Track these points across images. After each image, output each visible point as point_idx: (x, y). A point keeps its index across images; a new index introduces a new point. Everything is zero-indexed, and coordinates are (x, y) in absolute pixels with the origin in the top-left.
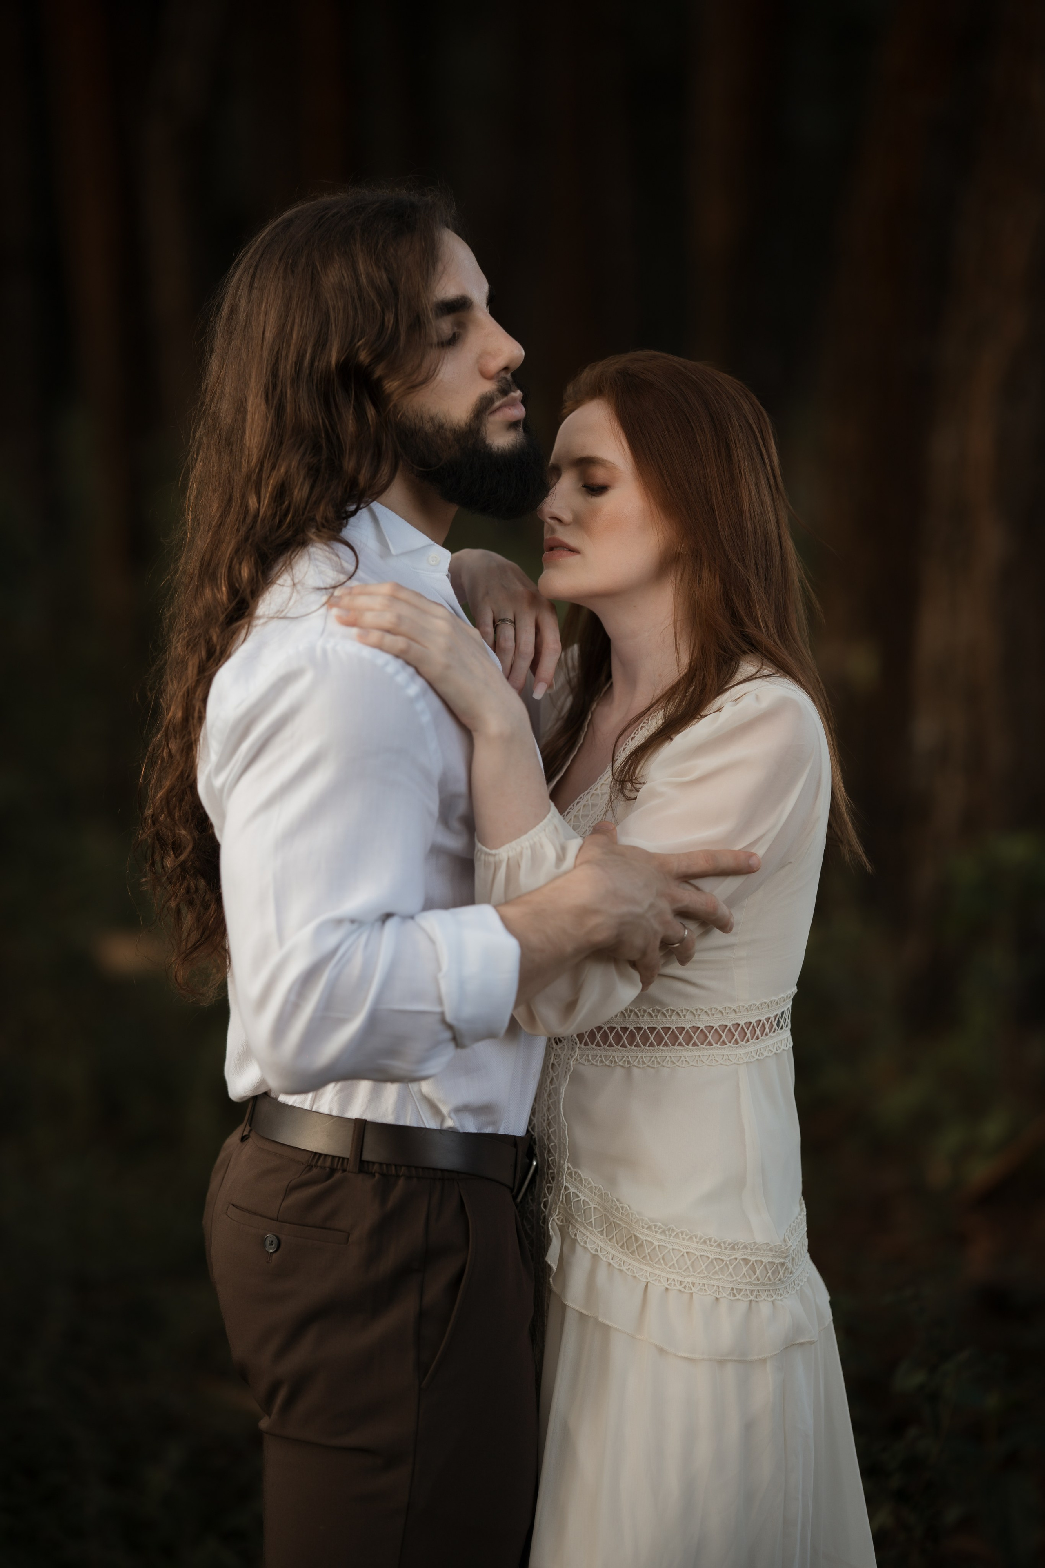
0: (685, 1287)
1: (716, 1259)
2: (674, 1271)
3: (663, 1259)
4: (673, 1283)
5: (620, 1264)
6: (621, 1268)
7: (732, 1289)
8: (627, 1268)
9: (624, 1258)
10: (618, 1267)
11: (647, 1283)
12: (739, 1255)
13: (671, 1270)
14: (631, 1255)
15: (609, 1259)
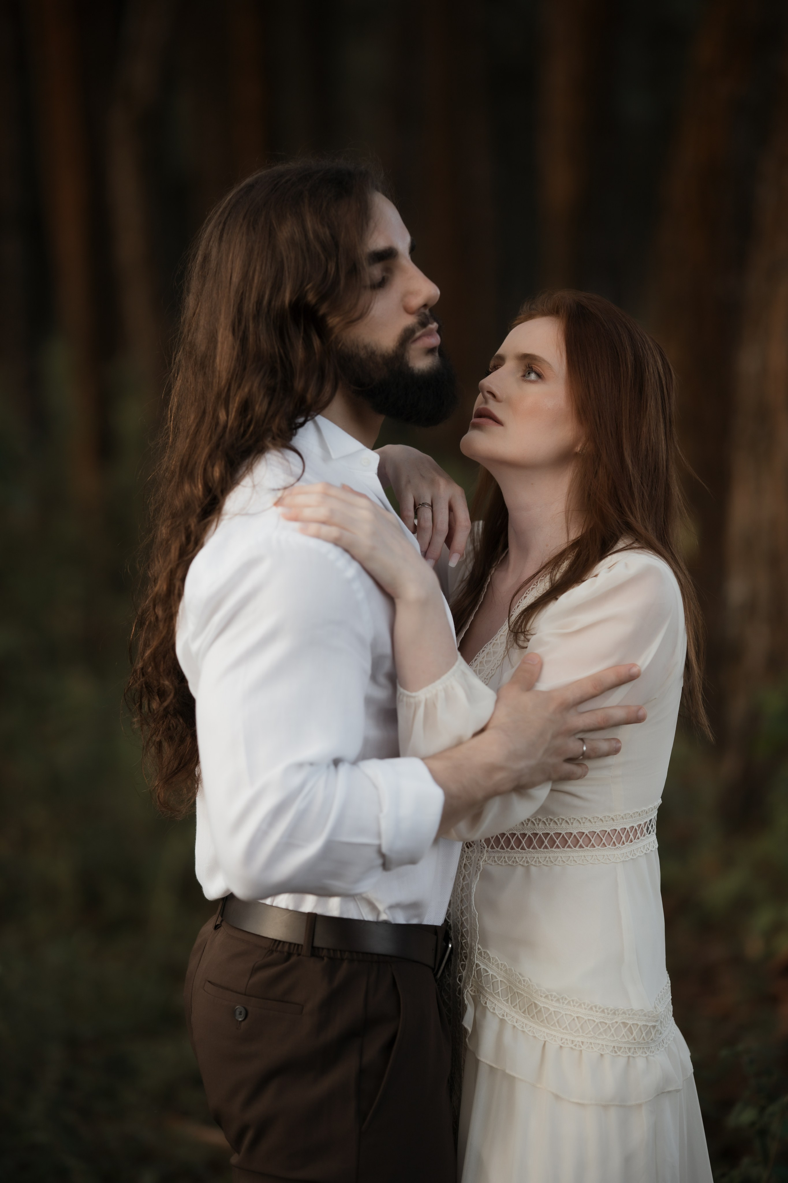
0: (575, 1046)
1: (600, 1022)
2: (567, 1032)
3: (558, 1022)
4: (566, 1042)
5: (523, 1026)
6: (524, 1030)
7: (614, 1047)
8: (529, 1030)
9: (526, 1022)
10: (521, 1029)
11: (545, 1042)
12: (619, 1019)
13: (565, 1031)
14: (531, 1019)
15: (514, 1023)
